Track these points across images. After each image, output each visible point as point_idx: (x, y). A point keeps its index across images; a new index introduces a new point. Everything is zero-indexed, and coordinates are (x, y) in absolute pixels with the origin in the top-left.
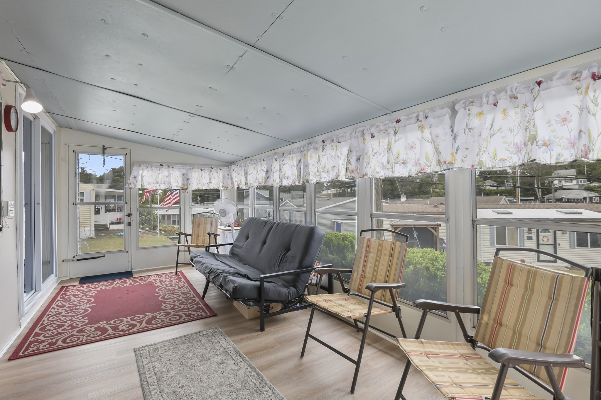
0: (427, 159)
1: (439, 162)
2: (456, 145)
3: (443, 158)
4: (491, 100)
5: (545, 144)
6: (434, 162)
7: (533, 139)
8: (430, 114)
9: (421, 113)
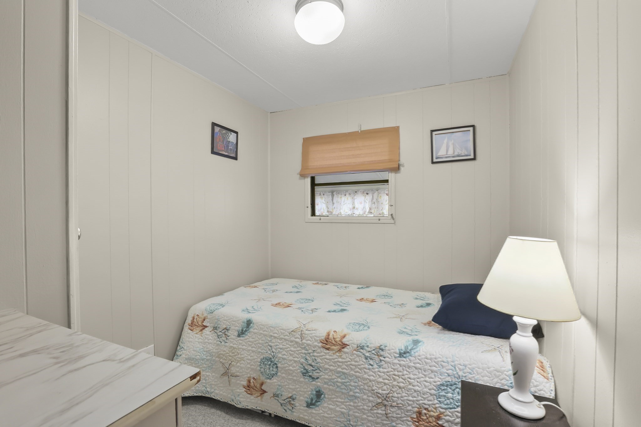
0: (324, 210)
1: (328, 211)
2: (334, 206)
3: (329, 210)
4: (344, 194)
5: (357, 209)
6: (326, 211)
7: (354, 208)
8: (325, 194)
9: (322, 193)
